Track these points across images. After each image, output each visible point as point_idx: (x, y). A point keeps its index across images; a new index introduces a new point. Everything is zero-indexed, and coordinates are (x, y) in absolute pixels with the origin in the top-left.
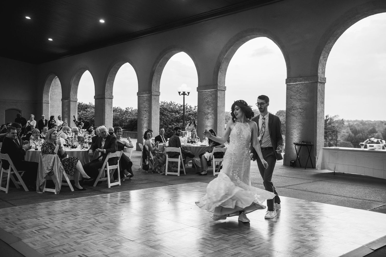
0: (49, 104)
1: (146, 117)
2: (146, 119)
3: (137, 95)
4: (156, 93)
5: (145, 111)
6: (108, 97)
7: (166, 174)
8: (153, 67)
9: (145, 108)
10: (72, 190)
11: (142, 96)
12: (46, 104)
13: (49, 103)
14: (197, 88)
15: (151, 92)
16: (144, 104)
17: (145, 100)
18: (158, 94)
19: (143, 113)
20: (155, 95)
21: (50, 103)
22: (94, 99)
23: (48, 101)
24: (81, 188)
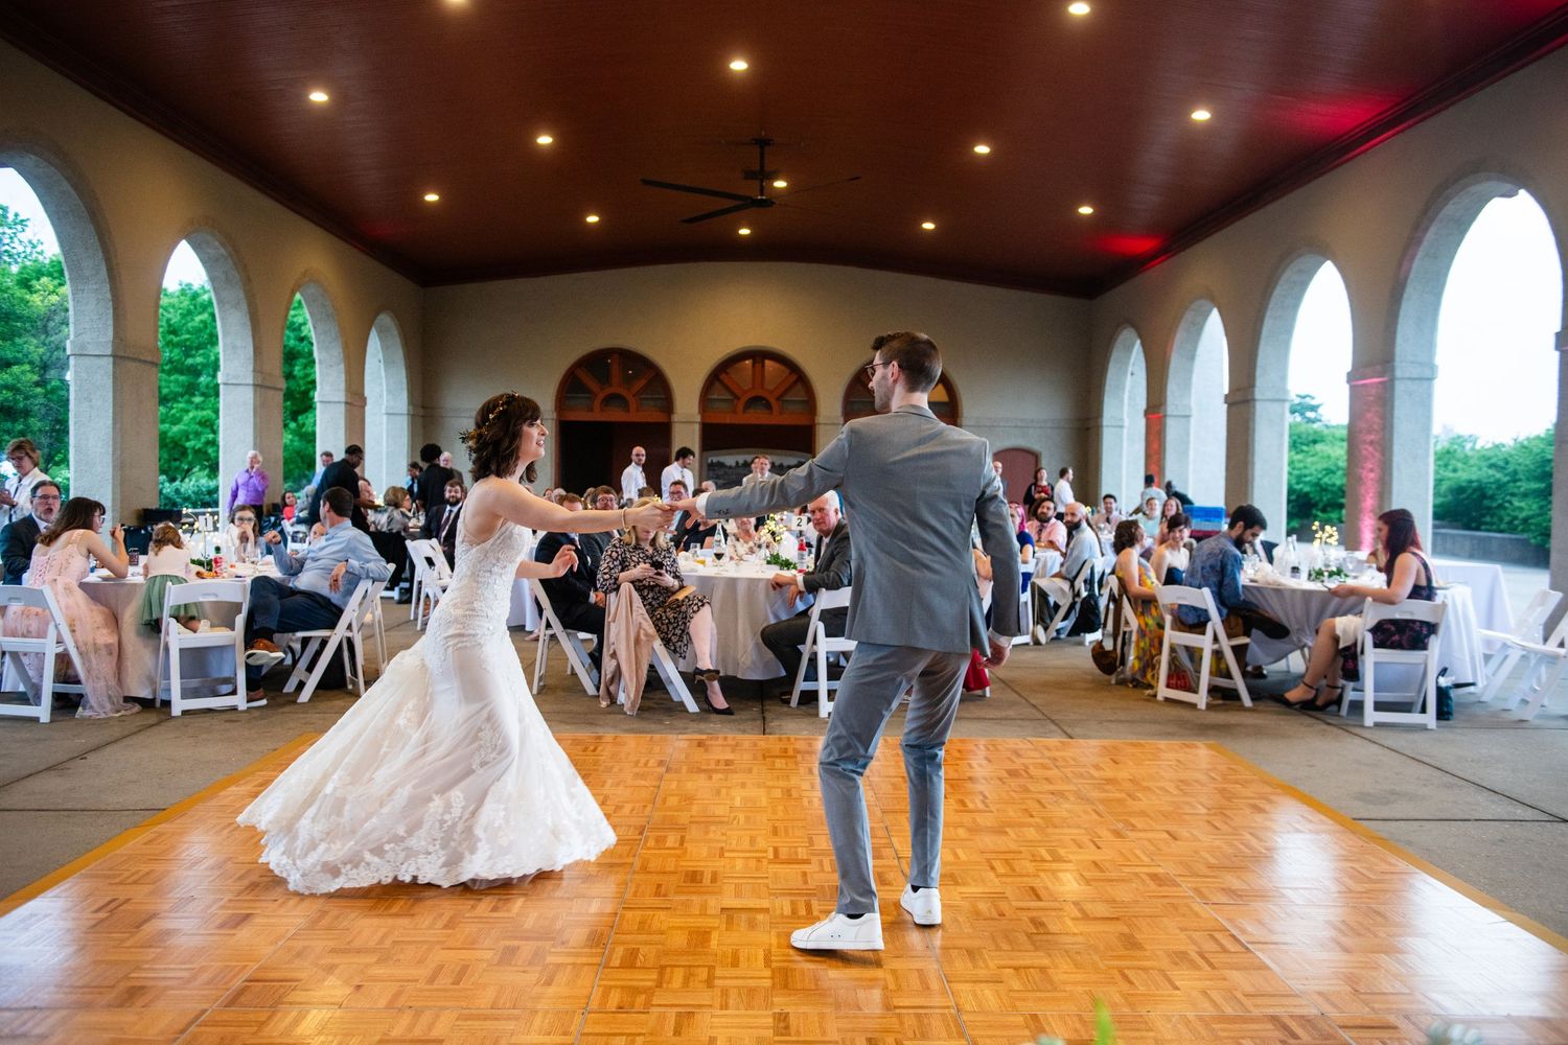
0: (1125, 431)
1: (1372, 470)
2: (1372, 475)
3: (1348, 382)
4: (1416, 372)
5: (1371, 443)
6: (1269, 395)
7: (1160, 697)
8: (1400, 265)
9: (1369, 432)
10: (692, 706)
11: (1364, 385)
12: (1114, 430)
13: (1122, 427)
14: (1557, 334)
15: (1393, 369)
16: (1369, 415)
17: (1372, 398)
18: (1427, 373)
19: (1364, 452)
20: (1410, 379)
21: (1126, 424)
22: (1226, 406)
23: (1122, 420)
24: (720, 702)
